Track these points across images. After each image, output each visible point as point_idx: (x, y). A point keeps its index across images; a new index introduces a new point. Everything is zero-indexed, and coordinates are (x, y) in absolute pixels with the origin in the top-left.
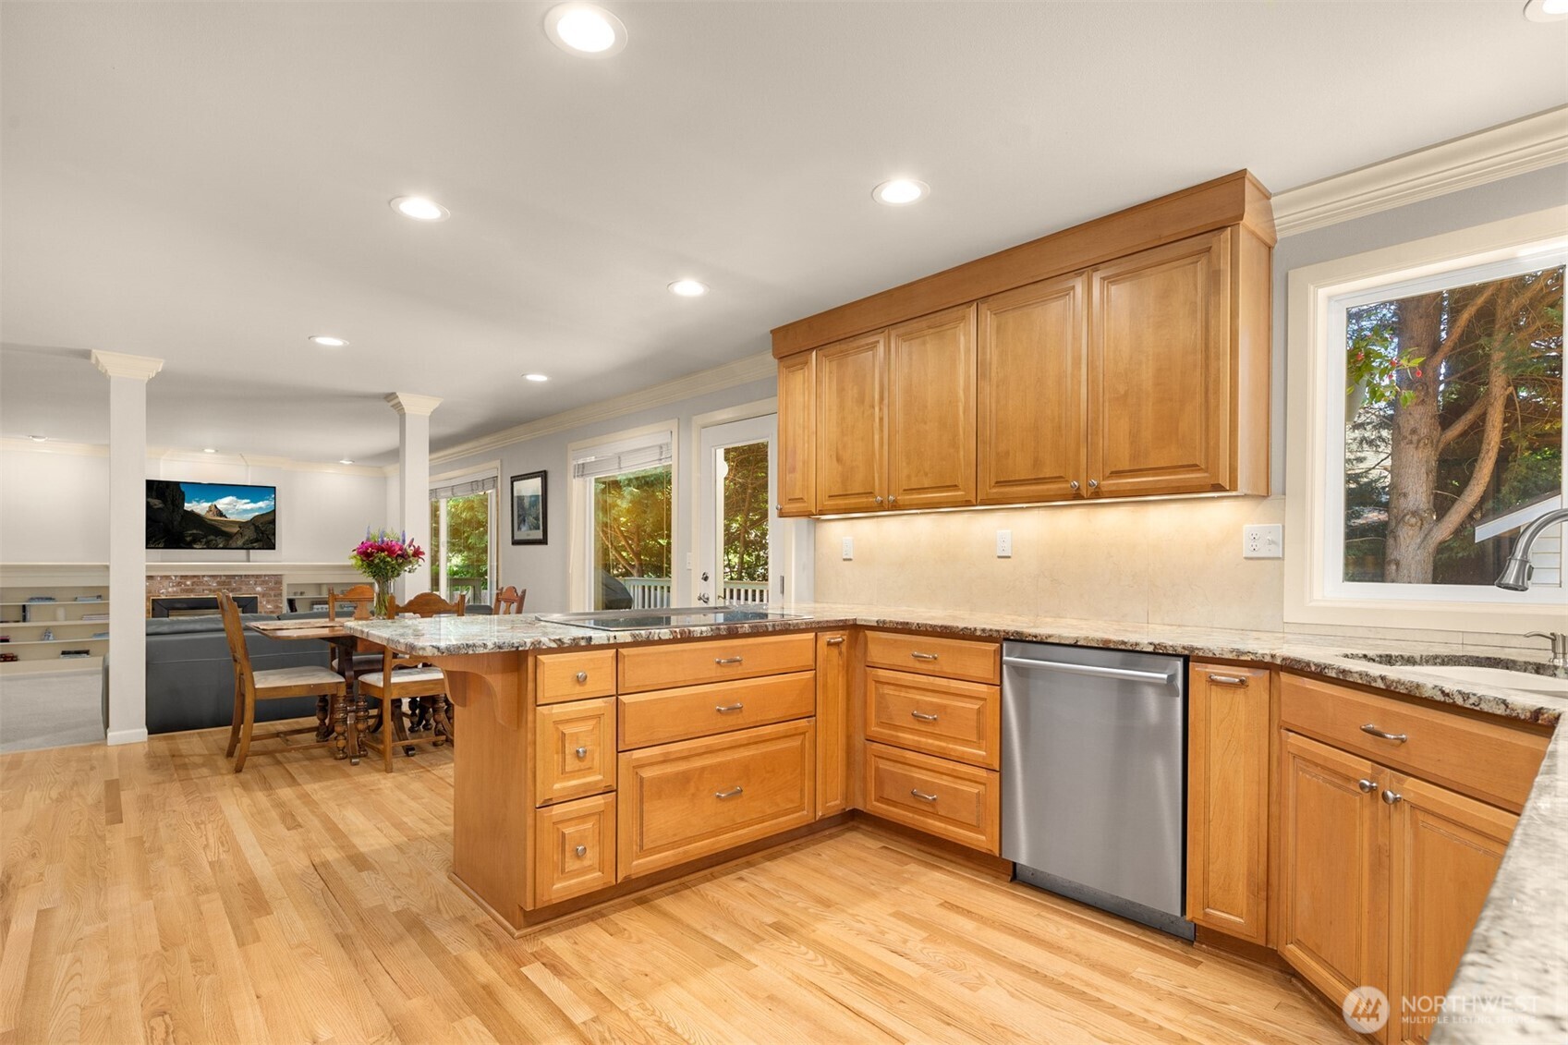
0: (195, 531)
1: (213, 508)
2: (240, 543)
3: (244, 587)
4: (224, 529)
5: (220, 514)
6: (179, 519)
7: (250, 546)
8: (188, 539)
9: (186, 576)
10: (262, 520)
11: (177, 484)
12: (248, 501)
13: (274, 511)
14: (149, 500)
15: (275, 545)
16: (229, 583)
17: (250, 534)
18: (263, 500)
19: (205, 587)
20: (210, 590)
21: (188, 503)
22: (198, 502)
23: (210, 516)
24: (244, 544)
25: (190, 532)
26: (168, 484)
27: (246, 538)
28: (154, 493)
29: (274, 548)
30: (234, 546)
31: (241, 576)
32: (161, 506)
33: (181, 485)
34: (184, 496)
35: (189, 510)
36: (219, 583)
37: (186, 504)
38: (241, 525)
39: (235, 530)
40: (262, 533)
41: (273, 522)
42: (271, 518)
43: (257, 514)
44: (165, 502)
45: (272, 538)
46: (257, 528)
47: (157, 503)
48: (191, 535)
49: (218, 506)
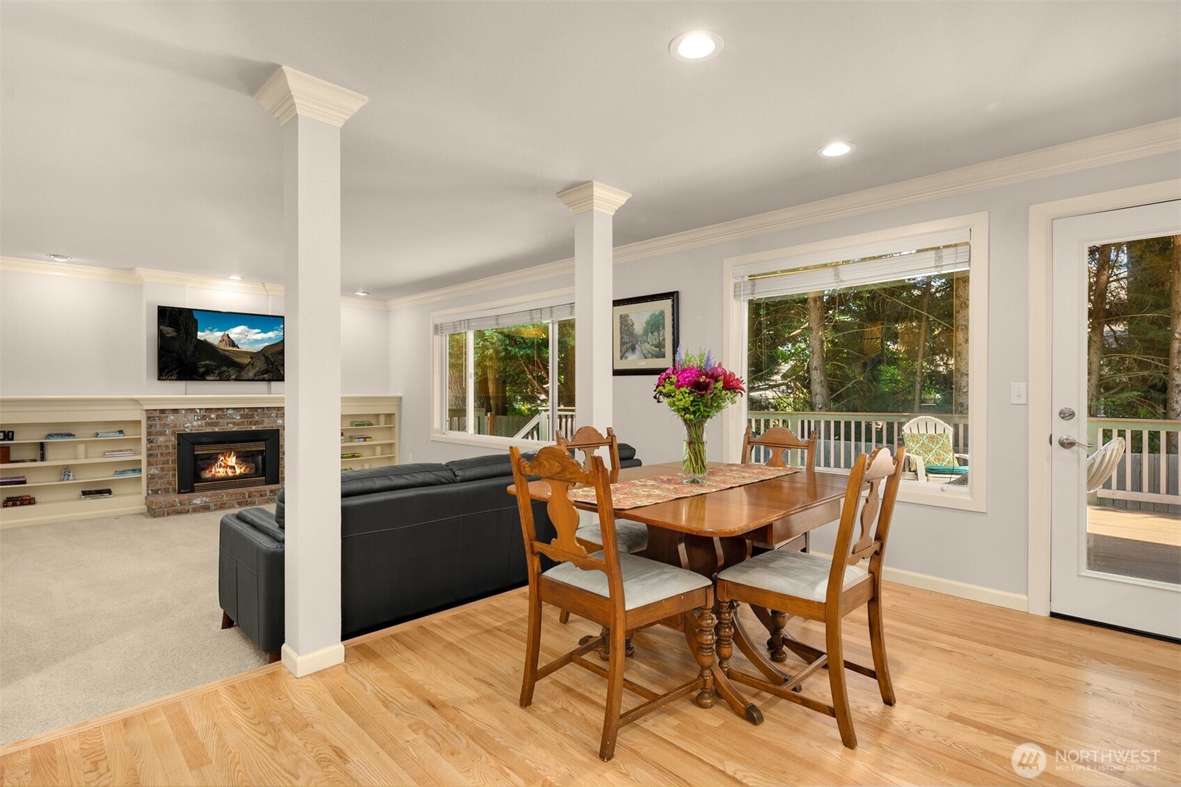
0: (208, 362)
1: (226, 338)
2: (251, 374)
3: (266, 420)
4: (236, 359)
5: (233, 344)
6: (192, 349)
7: (261, 377)
8: (202, 370)
9: (211, 409)
10: (272, 351)
11: (190, 311)
12: (259, 331)
13: (283, 341)
14: (162, 327)
15: (283, 377)
16: (252, 416)
17: (260, 365)
18: (272, 331)
19: (229, 421)
20: (234, 424)
21: (201, 332)
22: (211, 330)
23: (223, 346)
24: (255, 375)
25: (203, 363)
26: (181, 311)
27: (257, 369)
28: (167, 321)
29: (283, 380)
30: (245, 377)
31: (263, 408)
32: (174, 334)
33: (194, 312)
34: (197, 324)
35: (202, 339)
36: (242, 416)
37: (199, 333)
38: (253, 355)
39: (246, 361)
40: (272, 364)
41: (282, 352)
42: (279, 349)
43: (267, 344)
44: (178, 330)
45: (281, 369)
46: (267, 358)
47: (170, 332)
48: (204, 366)
49: (230, 336)
